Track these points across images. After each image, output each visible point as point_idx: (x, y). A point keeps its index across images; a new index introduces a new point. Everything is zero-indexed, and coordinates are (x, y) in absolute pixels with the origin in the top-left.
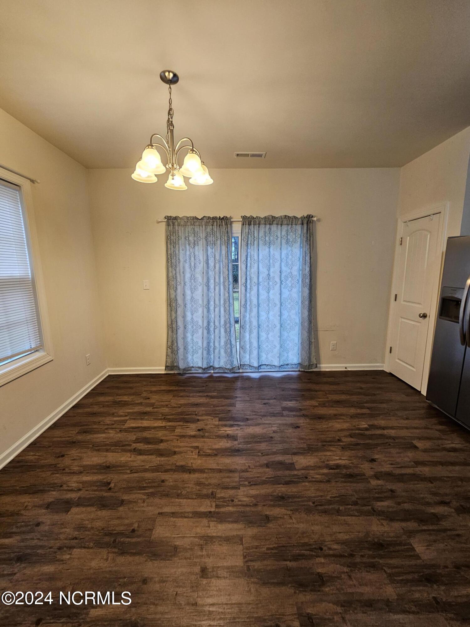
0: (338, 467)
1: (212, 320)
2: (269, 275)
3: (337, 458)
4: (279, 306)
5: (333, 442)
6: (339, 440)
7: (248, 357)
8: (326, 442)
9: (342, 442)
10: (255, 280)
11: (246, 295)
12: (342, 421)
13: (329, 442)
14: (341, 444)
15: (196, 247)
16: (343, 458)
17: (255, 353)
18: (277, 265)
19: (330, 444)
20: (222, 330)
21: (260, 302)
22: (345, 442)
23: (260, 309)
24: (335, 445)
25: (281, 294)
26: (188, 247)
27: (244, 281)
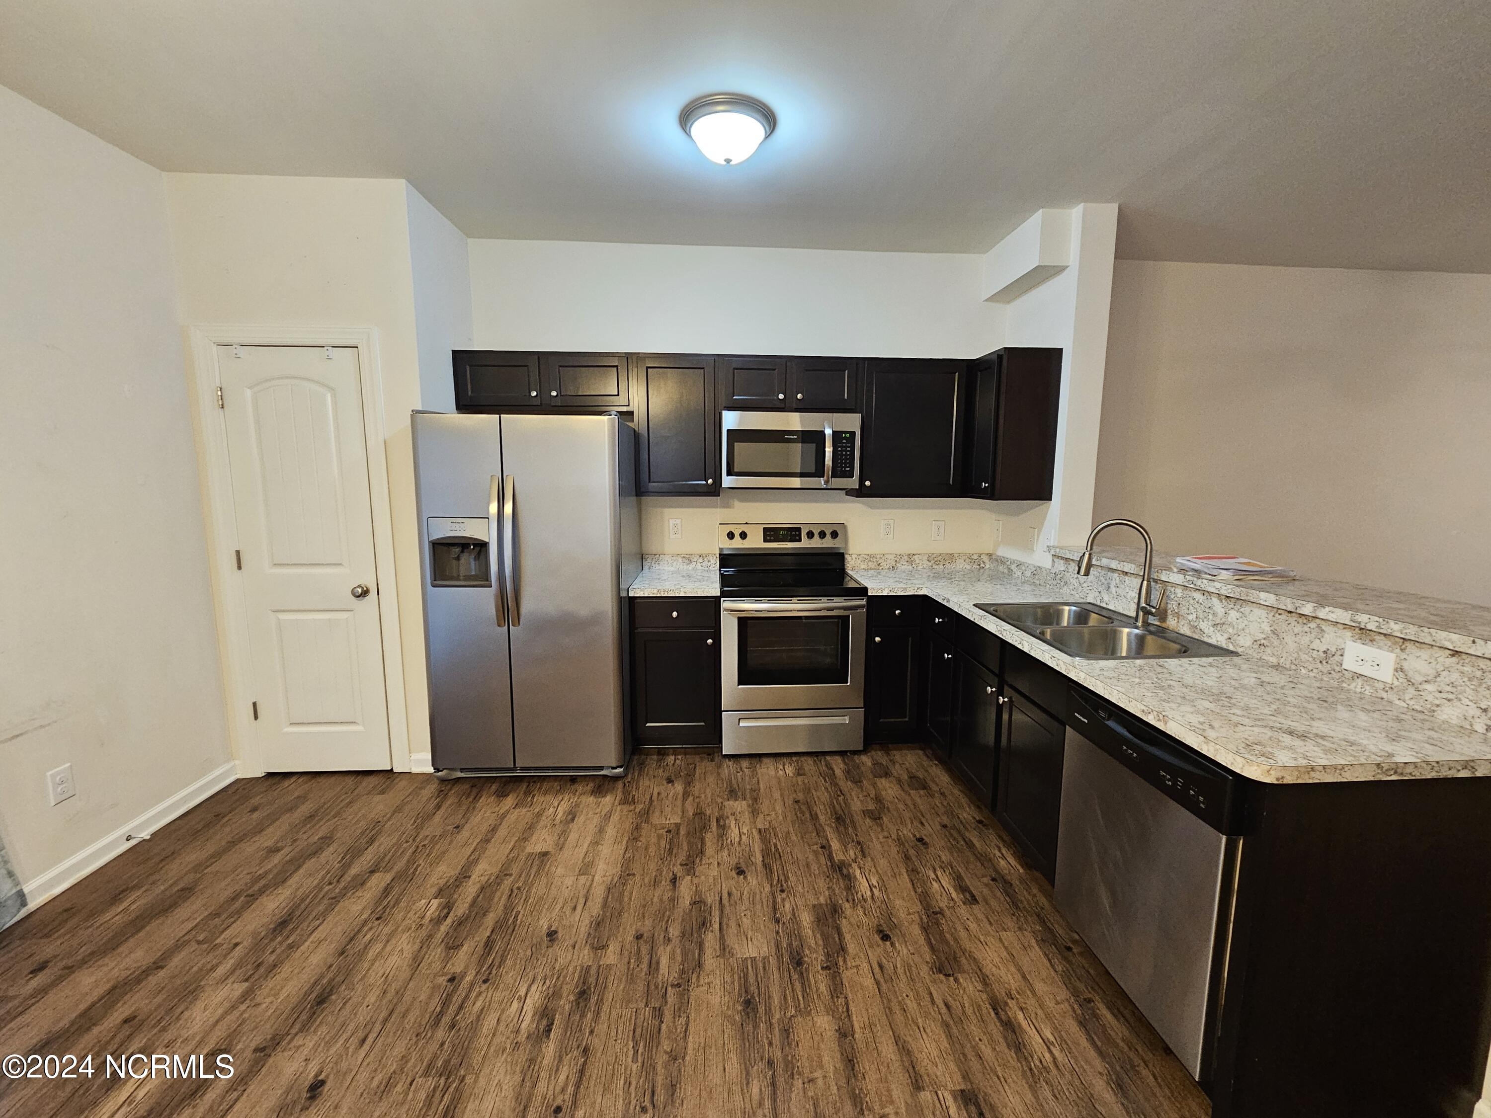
0: (546, 1014)
3: (515, 1005)
5: (450, 996)
6: (452, 980)
8: (441, 1013)
9: (463, 975)
12: (378, 947)
13: (446, 1004)
14: (468, 979)
16: (522, 992)
19: (452, 1009)
22: (466, 967)
24: (467, 997)
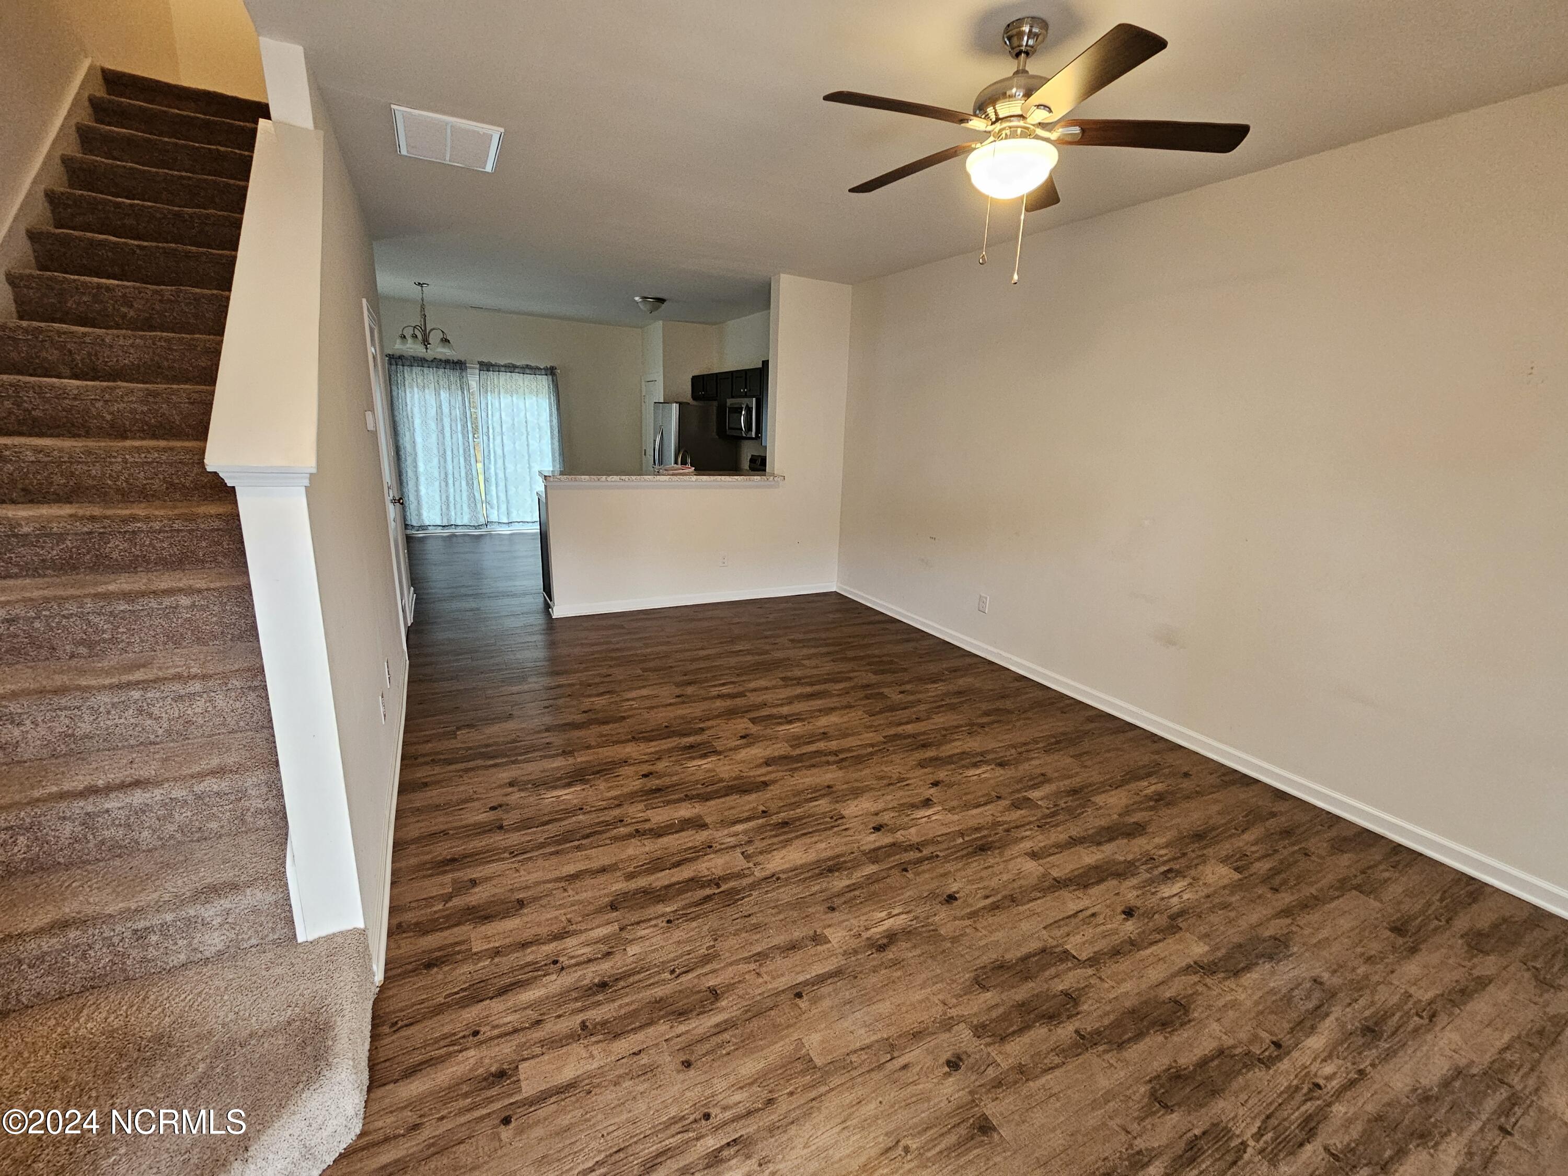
1: (450, 472)
2: (513, 424)
4: (527, 458)
7: (496, 512)
10: (498, 429)
11: (489, 445)
15: (427, 391)
17: (503, 507)
18: (522, 414)
20: (464, 483)
21: (506, 453)
23: (506, 461)
25: (528, 445)
26: (416, 389)
27: (485, 430)
